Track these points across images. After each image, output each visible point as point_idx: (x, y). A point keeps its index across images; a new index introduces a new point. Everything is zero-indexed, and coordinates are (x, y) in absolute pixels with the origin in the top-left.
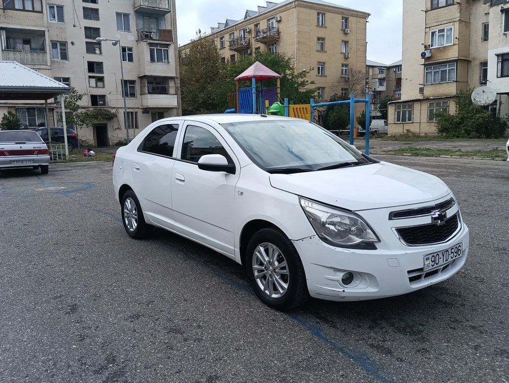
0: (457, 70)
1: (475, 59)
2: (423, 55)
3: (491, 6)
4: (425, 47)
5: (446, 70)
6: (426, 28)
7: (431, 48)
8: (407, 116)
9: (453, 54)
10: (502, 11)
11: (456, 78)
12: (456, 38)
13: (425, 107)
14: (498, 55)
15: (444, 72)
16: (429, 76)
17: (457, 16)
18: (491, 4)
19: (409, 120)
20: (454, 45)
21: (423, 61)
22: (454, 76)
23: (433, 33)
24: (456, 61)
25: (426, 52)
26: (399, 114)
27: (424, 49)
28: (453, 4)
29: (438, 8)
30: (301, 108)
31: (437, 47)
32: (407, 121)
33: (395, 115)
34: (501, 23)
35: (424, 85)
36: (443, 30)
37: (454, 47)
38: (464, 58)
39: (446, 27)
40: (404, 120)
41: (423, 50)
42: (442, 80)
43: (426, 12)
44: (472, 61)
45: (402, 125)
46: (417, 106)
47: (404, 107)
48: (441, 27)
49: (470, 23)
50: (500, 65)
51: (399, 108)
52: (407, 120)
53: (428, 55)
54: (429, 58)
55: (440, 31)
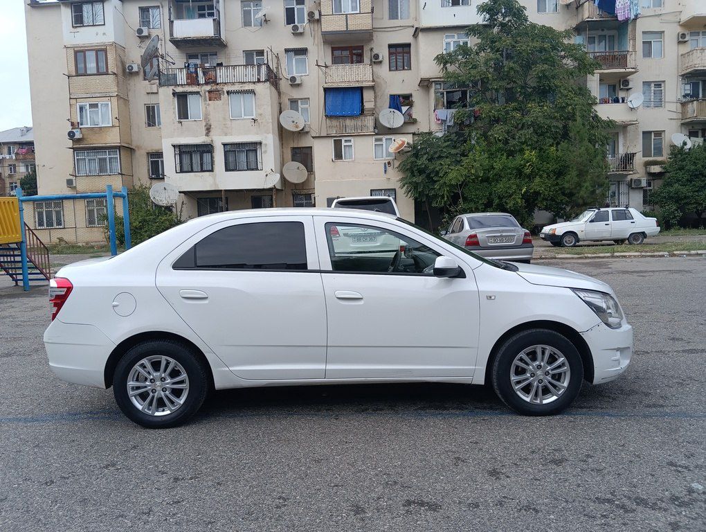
0: (120, 159)
1: (139, 147)
2: (71, 135)
3: (160, 85)
4: (72, 124)
5: (106, 159)
6: (70, 98)
7: (80, 127)
8: (54, 218)
9: (113, 138)
10: (174, 94)
11: (121, 170)
12: (116, 118)
13: (81, 206)
14: (174, 146)
15: (102, 161)
16: (81, 163)
17: (114, 90)
18: (160, 84)
19: (59, 223)
20: (113, 126)
21: (70, 143)
22: (117, 167)
23: (81, 109)
24: (119, 148)
25: (74, 131)
26: (40, 214)
27: (71, 127)
28: (107, 74)
29: (85, 75)
30: (6, 202)
31: (89, 126)
32: (55, 226)
33: (35, 217)
34: (174, 109)
35: (76, 176)
36: (96, 106)
37: (114, 129)
38: (126, 145)
39: (100, 102)
40: (50, 224)
41: (69, 128)
42: (101, 171)
43: (69, 77)
44: (136, 149)
45: (48, 231)
46: (68, 205)
47: (48, 205)
48: (93, 101)
49: (128, 101)
50: (178, 157)
51: (40, 206)
52: (55, 224)
53: (78, 135)
54: (79, 140)
55: (92, 106)
